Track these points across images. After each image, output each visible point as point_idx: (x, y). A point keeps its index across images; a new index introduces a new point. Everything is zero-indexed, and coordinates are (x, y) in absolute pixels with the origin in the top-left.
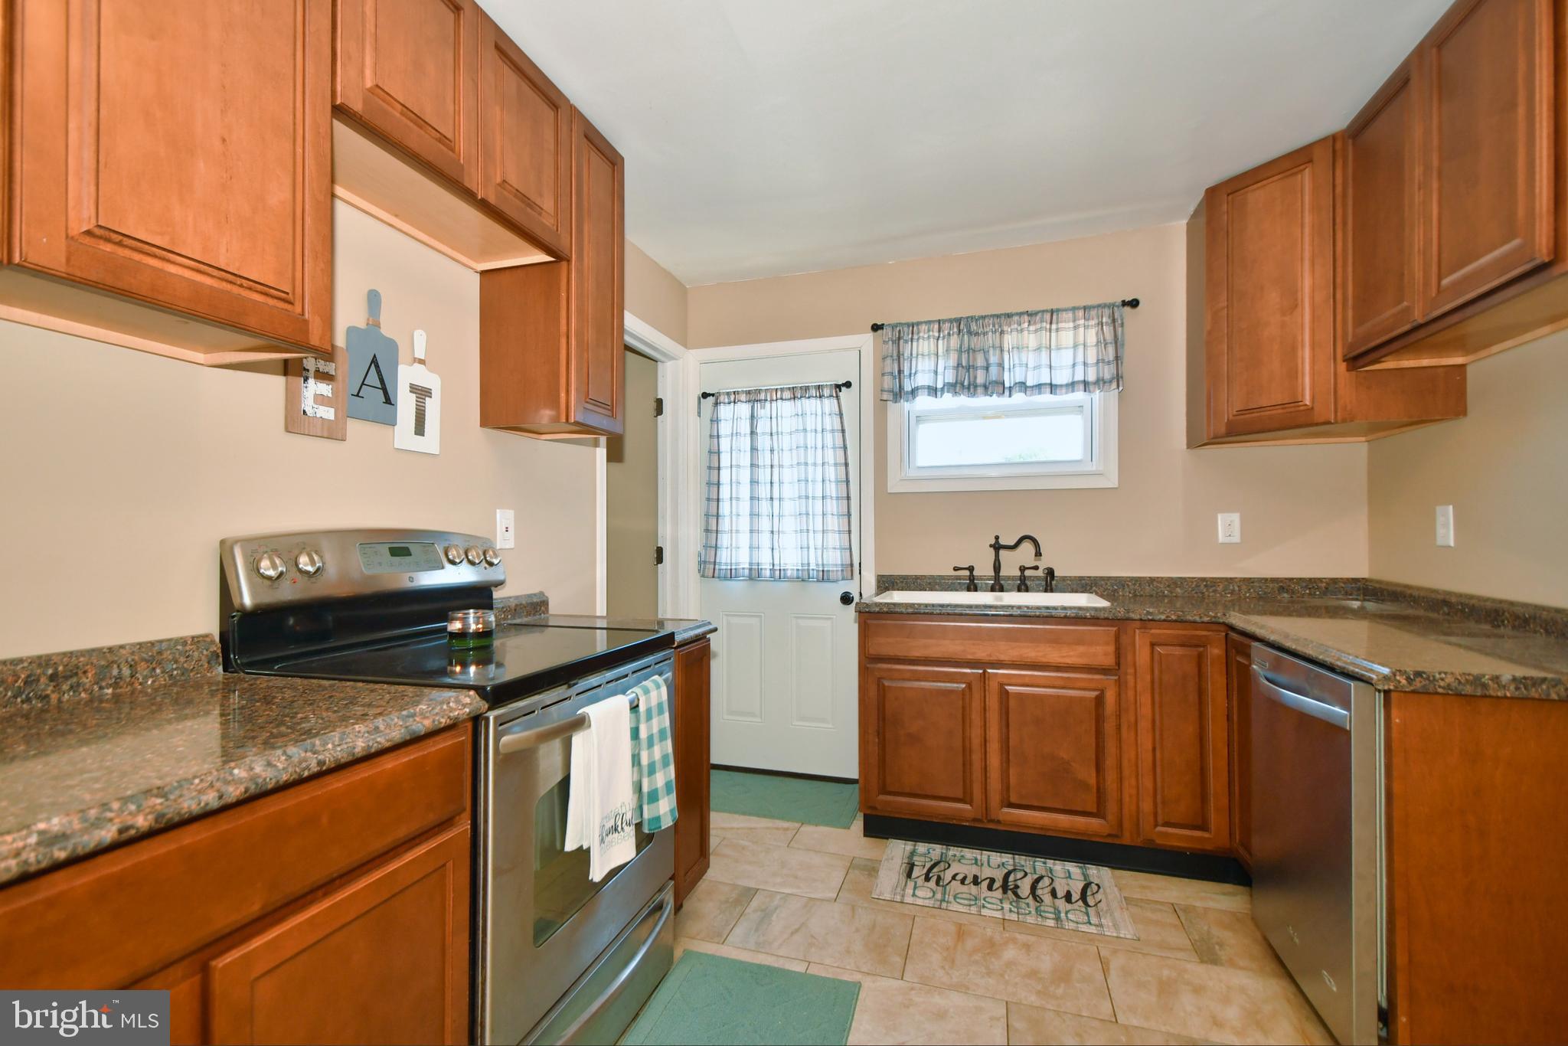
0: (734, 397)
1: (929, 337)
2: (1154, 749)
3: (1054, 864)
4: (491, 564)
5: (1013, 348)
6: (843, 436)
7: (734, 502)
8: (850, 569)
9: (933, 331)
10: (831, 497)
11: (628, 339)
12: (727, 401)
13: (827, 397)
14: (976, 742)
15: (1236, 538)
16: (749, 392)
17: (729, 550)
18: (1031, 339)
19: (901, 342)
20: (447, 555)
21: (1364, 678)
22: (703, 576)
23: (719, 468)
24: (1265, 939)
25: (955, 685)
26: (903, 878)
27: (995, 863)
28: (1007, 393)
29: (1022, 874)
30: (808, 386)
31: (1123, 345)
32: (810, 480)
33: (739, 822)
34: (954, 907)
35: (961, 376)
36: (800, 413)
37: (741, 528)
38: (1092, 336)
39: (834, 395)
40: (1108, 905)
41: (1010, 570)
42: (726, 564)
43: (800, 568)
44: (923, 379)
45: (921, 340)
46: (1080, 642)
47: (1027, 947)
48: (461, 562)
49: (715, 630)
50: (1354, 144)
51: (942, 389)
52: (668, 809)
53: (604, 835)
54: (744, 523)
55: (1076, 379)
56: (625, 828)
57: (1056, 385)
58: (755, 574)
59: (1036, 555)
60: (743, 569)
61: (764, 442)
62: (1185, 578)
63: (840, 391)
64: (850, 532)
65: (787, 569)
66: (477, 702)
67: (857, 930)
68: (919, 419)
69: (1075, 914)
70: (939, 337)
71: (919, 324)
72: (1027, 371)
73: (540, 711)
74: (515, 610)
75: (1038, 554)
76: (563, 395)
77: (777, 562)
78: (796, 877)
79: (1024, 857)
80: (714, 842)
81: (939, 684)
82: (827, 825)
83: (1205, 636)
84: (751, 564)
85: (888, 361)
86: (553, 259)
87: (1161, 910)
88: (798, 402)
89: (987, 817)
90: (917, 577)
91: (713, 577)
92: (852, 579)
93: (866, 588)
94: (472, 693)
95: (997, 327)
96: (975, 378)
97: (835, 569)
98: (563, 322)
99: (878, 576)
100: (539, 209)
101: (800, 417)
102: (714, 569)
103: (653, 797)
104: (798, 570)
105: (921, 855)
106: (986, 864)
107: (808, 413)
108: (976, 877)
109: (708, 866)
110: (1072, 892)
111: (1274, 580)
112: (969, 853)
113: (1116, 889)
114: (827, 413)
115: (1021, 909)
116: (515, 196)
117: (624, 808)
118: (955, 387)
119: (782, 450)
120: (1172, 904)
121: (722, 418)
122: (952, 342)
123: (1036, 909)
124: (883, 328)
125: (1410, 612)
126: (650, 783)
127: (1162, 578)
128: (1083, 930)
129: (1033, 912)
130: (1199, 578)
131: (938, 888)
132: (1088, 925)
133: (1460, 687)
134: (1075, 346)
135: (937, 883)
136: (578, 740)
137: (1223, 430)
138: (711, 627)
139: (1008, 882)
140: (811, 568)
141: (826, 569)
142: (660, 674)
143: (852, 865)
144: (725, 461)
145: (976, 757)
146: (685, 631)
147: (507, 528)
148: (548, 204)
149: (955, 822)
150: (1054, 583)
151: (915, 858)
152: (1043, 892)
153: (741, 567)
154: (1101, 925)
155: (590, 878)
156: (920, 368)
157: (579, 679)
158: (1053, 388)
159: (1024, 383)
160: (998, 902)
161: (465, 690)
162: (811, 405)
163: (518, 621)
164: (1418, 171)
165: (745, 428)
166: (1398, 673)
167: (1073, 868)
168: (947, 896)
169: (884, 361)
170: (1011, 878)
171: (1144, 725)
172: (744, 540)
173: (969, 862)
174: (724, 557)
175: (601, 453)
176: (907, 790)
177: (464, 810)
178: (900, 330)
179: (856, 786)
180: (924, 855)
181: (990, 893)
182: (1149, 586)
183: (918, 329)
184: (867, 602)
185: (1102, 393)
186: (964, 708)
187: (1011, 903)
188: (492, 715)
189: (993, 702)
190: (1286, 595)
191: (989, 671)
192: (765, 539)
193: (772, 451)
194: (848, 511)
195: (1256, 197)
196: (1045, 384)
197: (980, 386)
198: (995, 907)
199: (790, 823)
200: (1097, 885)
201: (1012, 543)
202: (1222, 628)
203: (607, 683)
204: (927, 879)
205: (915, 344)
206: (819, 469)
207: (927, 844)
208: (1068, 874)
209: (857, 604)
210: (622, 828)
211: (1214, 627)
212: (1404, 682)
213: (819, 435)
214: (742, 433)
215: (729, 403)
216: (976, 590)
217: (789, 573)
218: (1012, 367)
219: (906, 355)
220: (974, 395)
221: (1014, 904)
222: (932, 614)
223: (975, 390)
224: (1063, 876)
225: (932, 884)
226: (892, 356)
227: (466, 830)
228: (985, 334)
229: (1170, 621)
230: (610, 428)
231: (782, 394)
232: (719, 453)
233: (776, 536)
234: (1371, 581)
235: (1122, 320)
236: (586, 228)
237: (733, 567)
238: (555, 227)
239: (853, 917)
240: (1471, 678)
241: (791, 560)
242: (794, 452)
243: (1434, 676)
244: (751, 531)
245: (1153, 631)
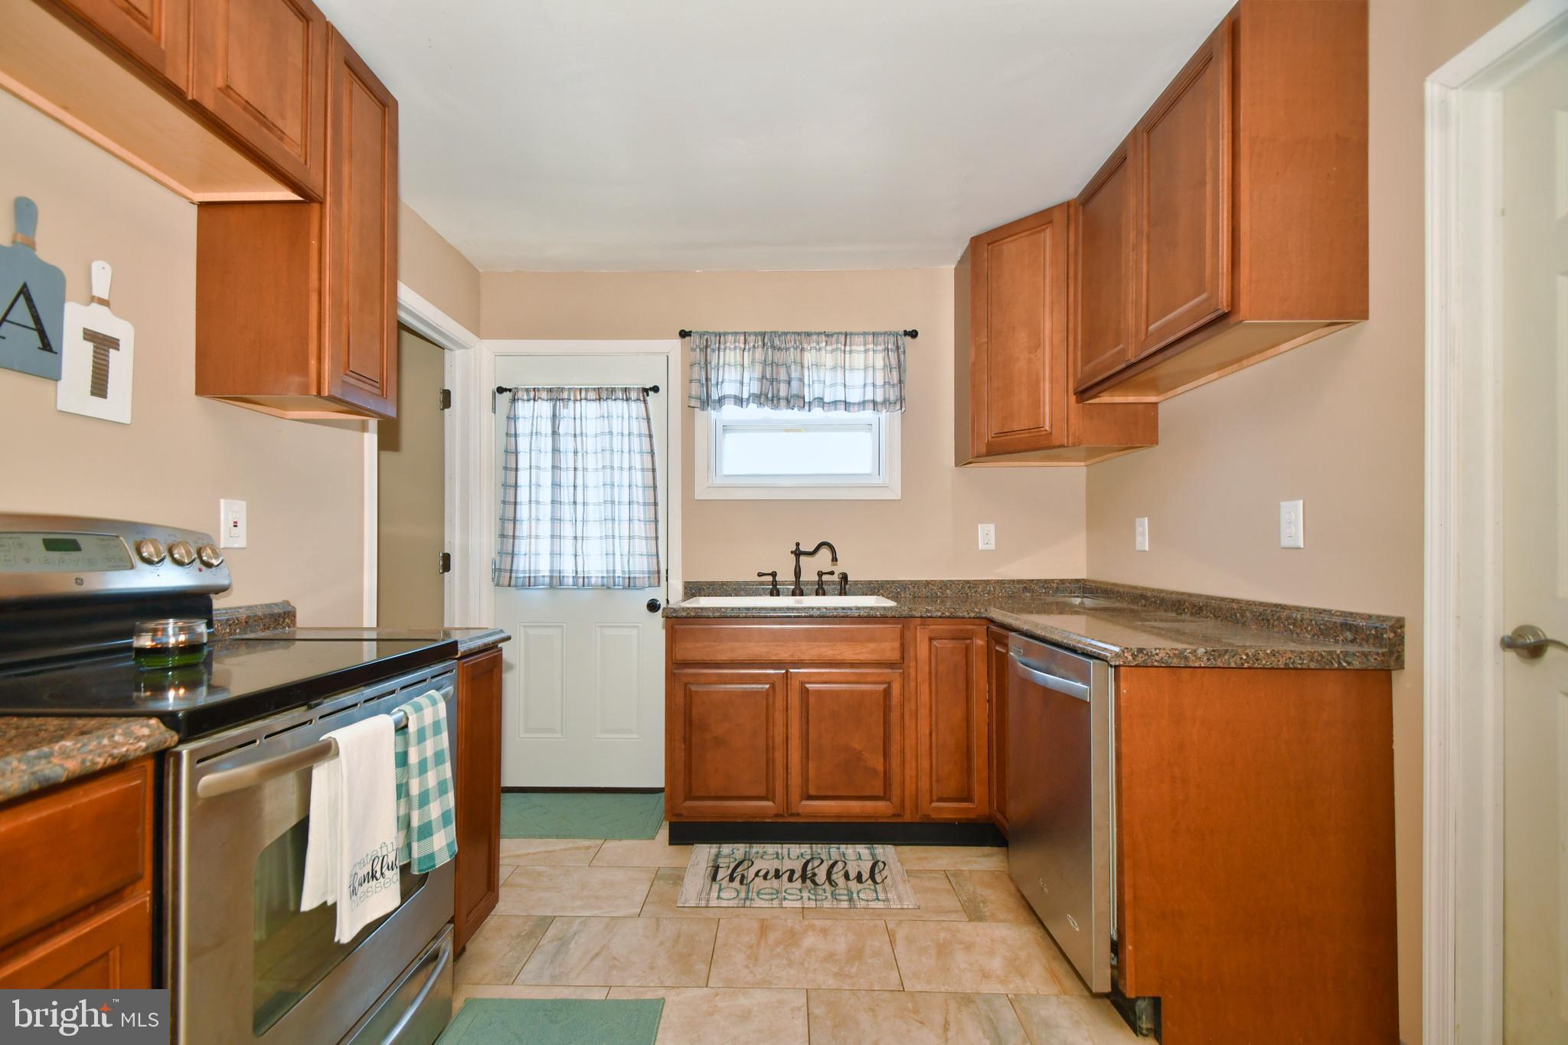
0: (534, 395)
1: (735, 348)
2: (931, 734)
3: (847, 848)
4: (209, 565)
5: (812, 365)
6: (651, 441)
7: (533, 505)
8: (657, 576)
9: (739, 343)
10: (638, 503)
11: (404, 316)
12: (525, 397)
13: (634, 401)
14: (779, 740)
15: (992, 546)
16: (551, 390)
17: (527, 556)
18: (828, 359)
19: (709, 350)
20: (139, 553)
21: (1100, 656)
22: (497, 585)
23: (517, 469)
24: (1019, 891)
25: (760, 686)
26: (708, 881)
27: (794, 854)
28: (807, 407)
29: (819, 861)
30: (615, 388)
31: (905, 371)
32: (616, 484)
33: (536, 846)
34: (758, 903)
35: (766, 389)
36: (606, 416)
37: (540, 533)
38: (879, 362)
39: (642, 399)
40: (893, 880)
41: (809, 575)
42: (524, 572)
43: (605, 575)
44: (730, 389)
45: (727, 351)
46: (871, 639)
47: (824, 932)
48: (162, 560)
49: (509, 638)
50: (1083, 210)
51: (748, 399)
52: (444, 843)
53: (357, 885)
54: (545, 529)
55: (866, 399)
56: (387, 873)
57: (849, 403)
58: (556, 581)
59: (833, 561)
60: (543, 577)
61: (566, 444)
62: (953, 581)
63: (648, 395)
64: (657, 538)
65: (591, 577)
66: (161, 733)
67: (662, 943)
68: (726, 429)
69: (865, 893)
70: (745, 349)
71: (725, 334)
72: (824, 387)
73: (264, 741)
74: (247, 622)
75: (835, 559)
76: (313, 362)
77: (580, 569)
78: (597, 898)
79: (820, 846)
80: (504, 872)
81: (744, 686)
82: (632, 838)
83: (971, 629)
84: (552, 571)
85: (696, 368)
86: (300, 199)
87: (935, 878)
88: (604, 404)
89: (787, 812)
90: (723, 584)
91: (509, 585)
92: (659, 586)
93: (674, 595)
94: (153, 721)
95: (798, 344)
96: (778, 391)
97: (641, 575)
98: (314, 275)
99: (686, 582)
100: (279, 132)
101: (606, 419)
102: (510, 578)
103: (426, 831)
104: (603, 577)
105: (726, 857)
106: (786, 857)
107: (615, 416)
108: (777, 871)
109: (496, 900)
110: (863, 873)
111: (1020, 582)
112: (771, 849)
113: (899, 864)
114: (634, 416)
115: (819, 895)
116: (245, 109)
117: (384, 849)
118: (761, 398)
119: (587, 453)
120: (945, 871)
121: (521, 416)
122: (757, 355)
123: (832, 893)
124: (690, 335)
125: (1118, 605)
126: (421, 816)
127: (936, 581)
128: (873, 907)
129: (830, 897)
130: (964, 581)
131: (742, 887)
132: (877, 901)
133: (1170, 660)
134: (866, 368)
135: (741, 883)
136: (321, 774)
137: (984, 450)
138: (503, 635)
139: (806, 871)
140: (617, 575)
141: (632, 576)
142: (438, 689)
143: (658, 876)
144: (523, 462)
145: (779, 755)
146: (471, 640)
147: (236, 522)
148: (292, 128)
149: (758, 820)
150: (847, 586)
151: (720, 860)
152: (838, 876)
153: (541, 574)
154: (887, 900)
155: (336, 940)
156: (726, 377)
157: (325, 698)
158: (847, 405)
159: (822, 399)
160: (799, 892)
161: (142, 718)
162: (617, 407)
163: (247, 636)
164: (1132, 236)
165: (546, 427)
166: (1126, 651)
167: (863, 849)
168: (750, 894)
169: (692, 369)
170: (809, 867)
171: (923, 712)
172: (544, 546)
173: (772, 857)
174: (522, 564)
175: (371, 440)
176: (713, 794)
177: (138, 878)
178: (707, 339)
179: (663, 795)
180: (728, 856)
181: (790, 885)
182: (925, 588)
183: (725, 340)
184: (675, 607)
185: (888, 413)
186: (767, 707)
187: (809, 892)
188: (185, 751)
189: (795, 700)
190: (1028, 594)
191: (791, 670)
192: (567, 546)
193: (576, 453)
194: (656, 518)
195: (1011, 248)
196: (840, 401)
197: (783, 399)
198: (795, 897)
199: (592, 841)
200: (883, 862)
201: (811, 549)
202: (984, 622)
203: (366, 701)
204: (732, 879)
205: (722, 353)
206: (626, 473)
207: (731, 845)
208: (857, 855)
209: (664, 610)
210: (382, 874)
211: (977, 621)
212: (1130, 658)
213: (626, 439)
214: (543, 433)
215: (529, 400)
216: (778, 595)
217: (593, 581)
218: (811, 383)
219: (713, 364)
220: (777, 407)
221: (812, 892)
222: (738, 617)
223: (778, 403)
224: (854, 858)
225: (736, 884)
226: (699, 364)
227: (144, 903)
228: (787, 349)
229: (944, 617)
230: (381, 410)
231: (586, 394)
232: (516, 453)
233: (579, 542)
234: (1089, 581)
235: (904, 348)
236: (346, 169)
237: (532, 575)
238: (302, 160)
239: (657, 930)
240: (1177, 652)
241: (595, 567)
242: (599, 455)
243: (1151, 652)
244: (553, 537)
245: (931, 627)
